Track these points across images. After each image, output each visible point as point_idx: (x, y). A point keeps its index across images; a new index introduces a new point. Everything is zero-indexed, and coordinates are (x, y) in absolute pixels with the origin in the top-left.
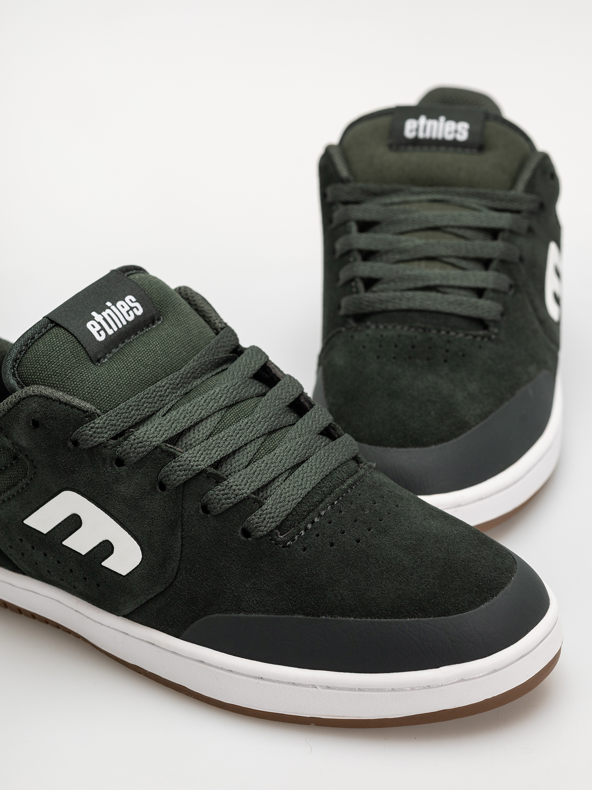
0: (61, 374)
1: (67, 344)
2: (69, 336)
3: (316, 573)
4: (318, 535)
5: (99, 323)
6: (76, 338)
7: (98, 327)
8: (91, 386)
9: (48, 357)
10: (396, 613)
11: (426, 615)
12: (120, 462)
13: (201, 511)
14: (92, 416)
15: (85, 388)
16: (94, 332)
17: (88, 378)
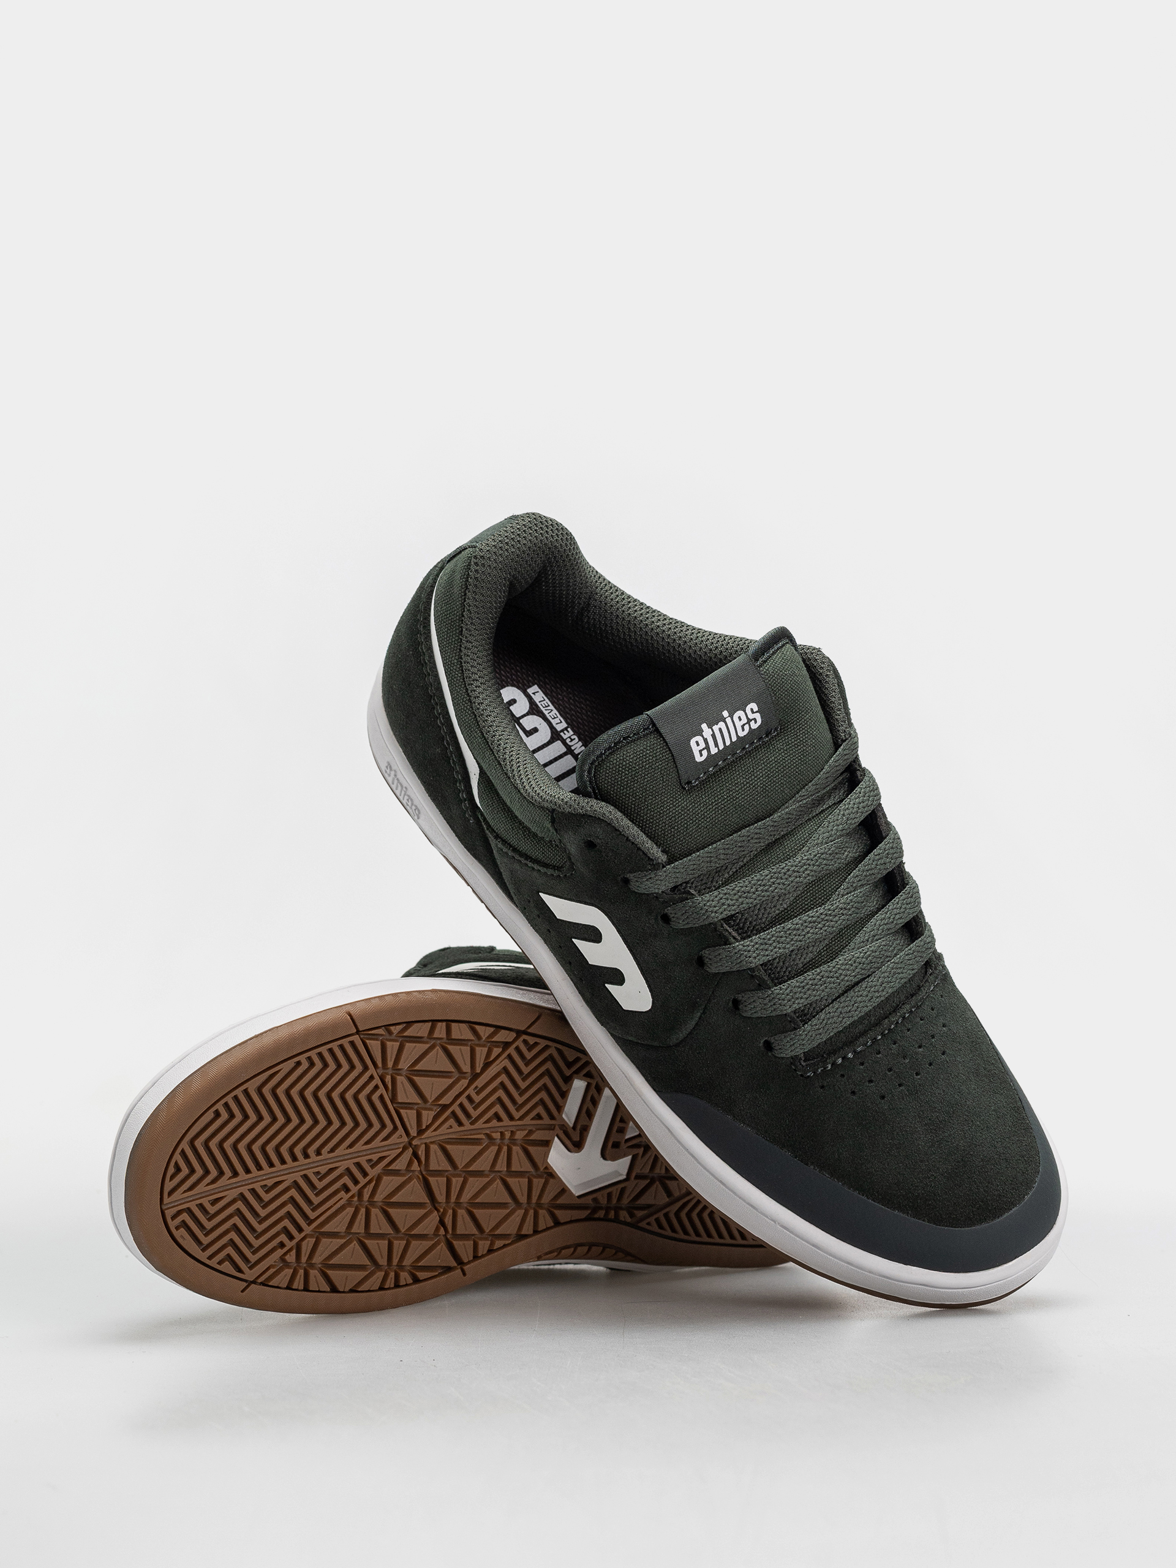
0: (640, 797)
1: (660, 763)
2: (666, 752)
3: (824, 1119)
4: (843, 1076)
5: (706, 740)
6: (673, 755)
7: (702, 745)
8: (667, 823)
9: (633, 773)
10: (886, 1200)
11: (917, 1215)
12: (666, 919)
13: (731, 1004)
14: (656, 866)
15: (661, 823)
16: (696, 750)
17: (668, 811)
